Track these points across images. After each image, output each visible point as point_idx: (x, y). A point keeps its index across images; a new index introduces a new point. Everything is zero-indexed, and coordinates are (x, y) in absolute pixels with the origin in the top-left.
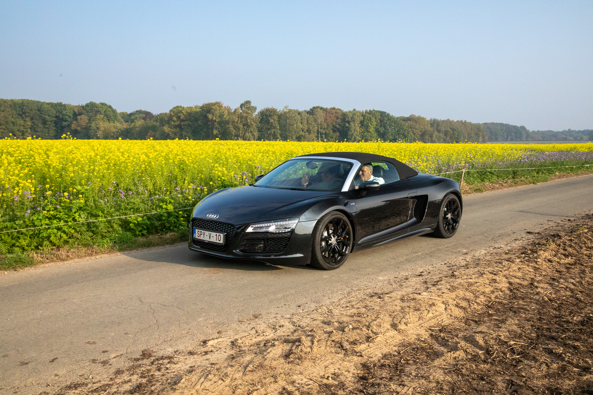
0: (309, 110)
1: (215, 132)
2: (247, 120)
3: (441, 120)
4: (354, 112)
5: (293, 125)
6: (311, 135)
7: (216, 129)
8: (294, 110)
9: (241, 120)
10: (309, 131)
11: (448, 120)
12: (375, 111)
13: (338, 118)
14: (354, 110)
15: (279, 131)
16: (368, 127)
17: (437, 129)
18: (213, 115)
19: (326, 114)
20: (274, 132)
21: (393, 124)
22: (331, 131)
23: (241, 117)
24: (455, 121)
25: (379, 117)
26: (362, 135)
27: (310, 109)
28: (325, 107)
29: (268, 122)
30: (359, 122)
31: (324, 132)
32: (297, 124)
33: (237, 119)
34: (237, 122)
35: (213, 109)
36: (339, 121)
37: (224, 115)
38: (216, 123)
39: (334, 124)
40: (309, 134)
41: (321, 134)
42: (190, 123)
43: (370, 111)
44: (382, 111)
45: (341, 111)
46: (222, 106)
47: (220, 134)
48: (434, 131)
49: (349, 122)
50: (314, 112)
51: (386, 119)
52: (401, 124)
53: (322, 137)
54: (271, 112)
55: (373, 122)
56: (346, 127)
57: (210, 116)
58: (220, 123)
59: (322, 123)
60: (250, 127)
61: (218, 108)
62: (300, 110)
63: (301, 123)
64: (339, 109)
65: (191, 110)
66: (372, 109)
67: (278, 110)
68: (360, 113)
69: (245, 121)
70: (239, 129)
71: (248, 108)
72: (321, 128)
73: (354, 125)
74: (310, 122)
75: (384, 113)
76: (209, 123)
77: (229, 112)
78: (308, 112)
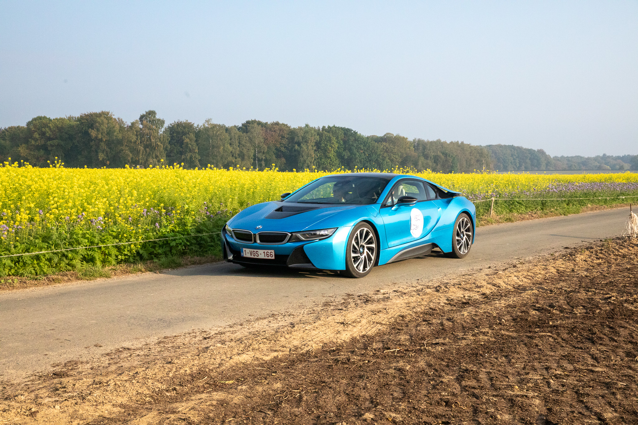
0: (240, 125)
1: (101, 156)
2: (150, 140)
3: (428, 142)
4: (307, 129)
5: (218, 147)
6: (245, 162)
7: (103, 152)
8: (219, 126)
9: (141, 138)
10: (242, 156)
11: (439, 141)
12: (336, 127)
13: (283, 137)
14: (307, 126)
15: (197, 156)
16: (326, 151)
17: (423, 153)
18: (98, 130)
19: (266, 131)
20: (191, 158)
21: (362, 147)
22: (274, 156)
23: (140, 134)
24: (448, 142)
25: (341, 136)
26: (318, 162)
27: (243, 125)
28: (264, 121)
29: (181, 142)
30: (314, 144)
31: (264, 158)
32: (224, 145)
33: (134, 138)
34: (135, 142)
35: (98, 122)
36: (285, 141)
37: (115, 131)
38: (102, 144)
39: (278, 146)
40: (243, 159)
41: (260, 160)
42: (62, 143)
43: (329, 127)
44: (346, 127)
45: (288, 127)
46: (111, 118)
47: (108, 160)
48: (419, 156)
49: (299, 144)
50: (249, 128)
51: (352, 139)
52: (374, 147)
53: (260, 165)
54: (184, 128)
55: (333, 143)
56: (295, 151)
57: (93, 133)
58: (109, 143)
59: (261, 144)
60: (155, 149)
61: (105, 121)
62: (227, 126)
63: (230, 144)
64: (284, 125)
65: (63, 123)
66: (331, 126)
67: (195, 125)
68: (315, 130)
69: (147, 141)
70: (138, 152)
71: (152, 122)
72: (259, 152)
73: (308, 148)
74: (243, 143)
75: (348, 130)
76: (92, 143)
77: (120, 127)
78: (239, 129)
